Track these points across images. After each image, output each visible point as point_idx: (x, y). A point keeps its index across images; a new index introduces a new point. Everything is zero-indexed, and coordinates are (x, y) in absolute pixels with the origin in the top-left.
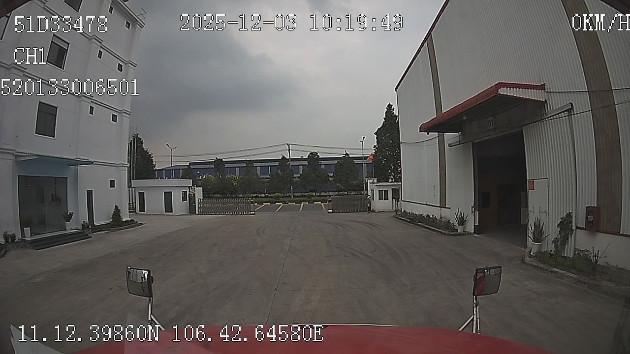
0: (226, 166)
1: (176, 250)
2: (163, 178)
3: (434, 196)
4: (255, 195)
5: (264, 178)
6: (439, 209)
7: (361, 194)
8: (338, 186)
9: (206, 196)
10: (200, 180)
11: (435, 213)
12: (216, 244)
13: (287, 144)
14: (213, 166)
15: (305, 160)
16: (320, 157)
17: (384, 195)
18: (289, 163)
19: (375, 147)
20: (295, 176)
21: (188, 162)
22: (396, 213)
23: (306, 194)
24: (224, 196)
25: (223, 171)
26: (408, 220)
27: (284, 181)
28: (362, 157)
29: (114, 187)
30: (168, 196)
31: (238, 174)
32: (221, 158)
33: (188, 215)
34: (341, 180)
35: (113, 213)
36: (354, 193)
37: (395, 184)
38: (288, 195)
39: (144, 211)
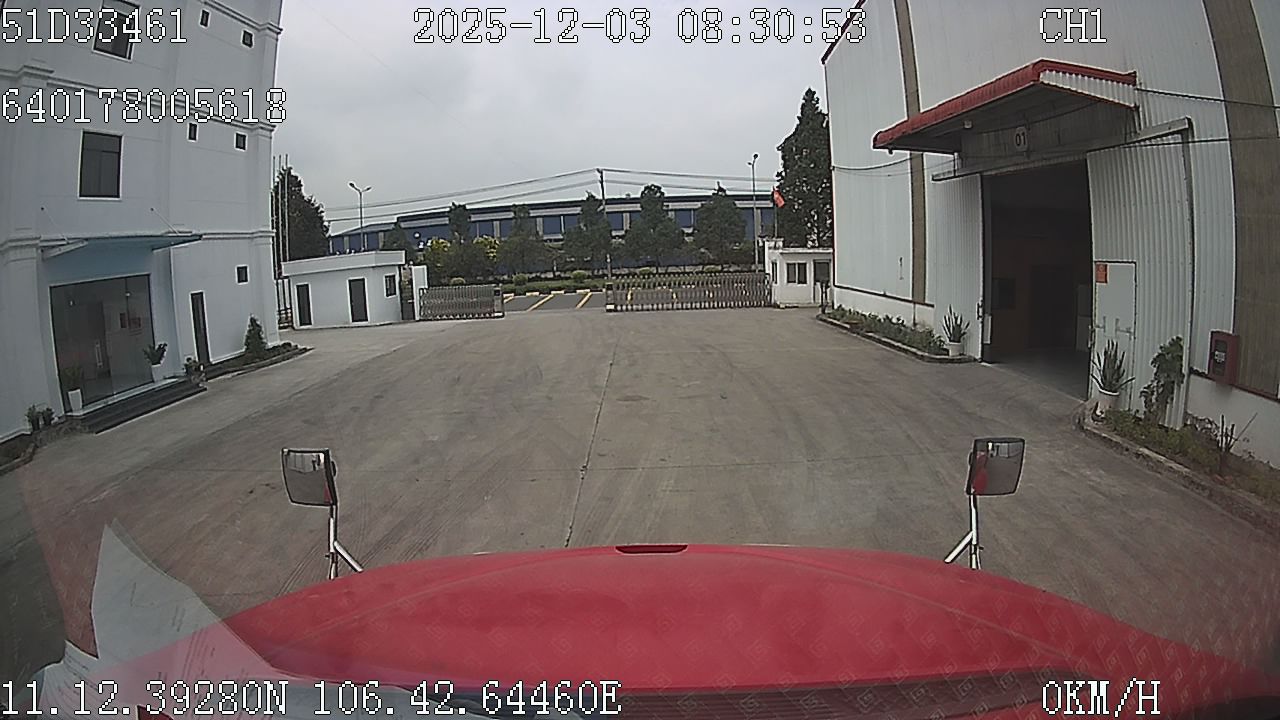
0: (473, 219)
1: (377, 397)
2: (345, 253)
3: (901, 278)
4: (534, 275)
5: (551, 240)
6: (910, 307)
7: (750, 271)
8: (703, 253)
9: (435, 283)
10: (421, 250)
11: (903, 313)
12: (459, 379)
13: (598, 170)
14: (446, 221)
15: (634, 201)
16: (666, 195)
17: (797, 274)
18: (602, 207)
19: (779, 174)
20: (614, 234)
21: (396, 217)
22: (823, 311)
23: (638, 271)
24: (472, 280)
25: (468, 230)
26: (848, 326)
27: (592, 245)
28: (752, 196)
29: (246, 280)
30: (357, 288)
31: (497, 233)
32: (462, 203)
33: (400, 323)
34: (708, 242)
35: (246, 333)
36: (737, 268)
37: (821, 251)
38: (601, 273)
39: (310, 324)
